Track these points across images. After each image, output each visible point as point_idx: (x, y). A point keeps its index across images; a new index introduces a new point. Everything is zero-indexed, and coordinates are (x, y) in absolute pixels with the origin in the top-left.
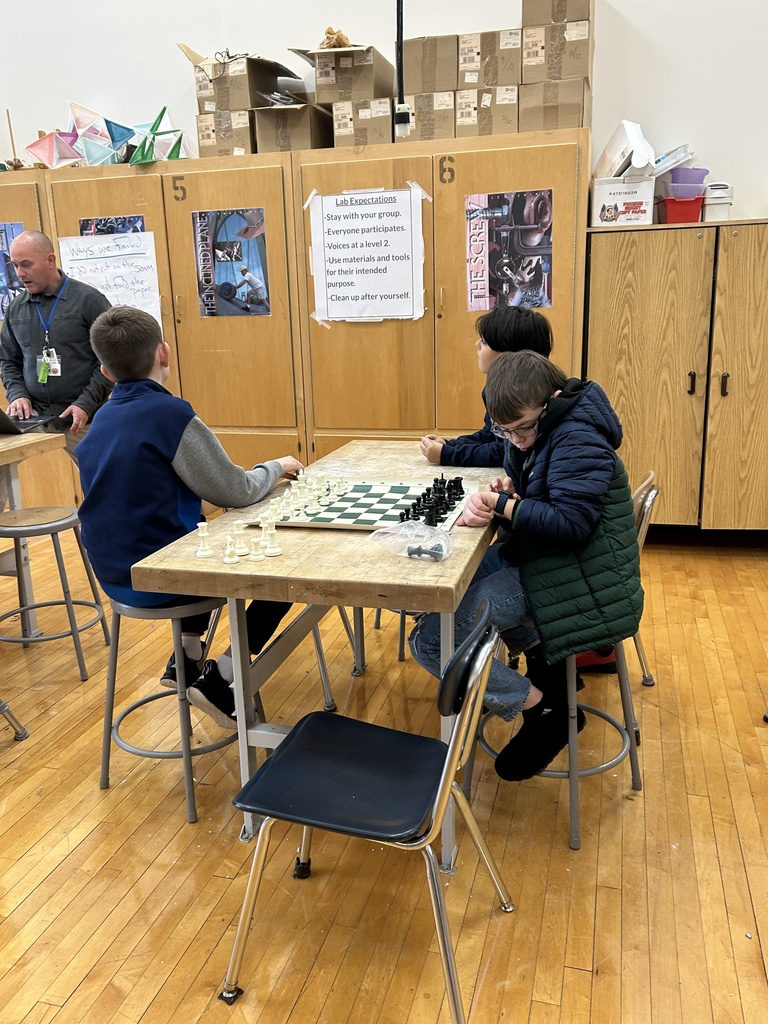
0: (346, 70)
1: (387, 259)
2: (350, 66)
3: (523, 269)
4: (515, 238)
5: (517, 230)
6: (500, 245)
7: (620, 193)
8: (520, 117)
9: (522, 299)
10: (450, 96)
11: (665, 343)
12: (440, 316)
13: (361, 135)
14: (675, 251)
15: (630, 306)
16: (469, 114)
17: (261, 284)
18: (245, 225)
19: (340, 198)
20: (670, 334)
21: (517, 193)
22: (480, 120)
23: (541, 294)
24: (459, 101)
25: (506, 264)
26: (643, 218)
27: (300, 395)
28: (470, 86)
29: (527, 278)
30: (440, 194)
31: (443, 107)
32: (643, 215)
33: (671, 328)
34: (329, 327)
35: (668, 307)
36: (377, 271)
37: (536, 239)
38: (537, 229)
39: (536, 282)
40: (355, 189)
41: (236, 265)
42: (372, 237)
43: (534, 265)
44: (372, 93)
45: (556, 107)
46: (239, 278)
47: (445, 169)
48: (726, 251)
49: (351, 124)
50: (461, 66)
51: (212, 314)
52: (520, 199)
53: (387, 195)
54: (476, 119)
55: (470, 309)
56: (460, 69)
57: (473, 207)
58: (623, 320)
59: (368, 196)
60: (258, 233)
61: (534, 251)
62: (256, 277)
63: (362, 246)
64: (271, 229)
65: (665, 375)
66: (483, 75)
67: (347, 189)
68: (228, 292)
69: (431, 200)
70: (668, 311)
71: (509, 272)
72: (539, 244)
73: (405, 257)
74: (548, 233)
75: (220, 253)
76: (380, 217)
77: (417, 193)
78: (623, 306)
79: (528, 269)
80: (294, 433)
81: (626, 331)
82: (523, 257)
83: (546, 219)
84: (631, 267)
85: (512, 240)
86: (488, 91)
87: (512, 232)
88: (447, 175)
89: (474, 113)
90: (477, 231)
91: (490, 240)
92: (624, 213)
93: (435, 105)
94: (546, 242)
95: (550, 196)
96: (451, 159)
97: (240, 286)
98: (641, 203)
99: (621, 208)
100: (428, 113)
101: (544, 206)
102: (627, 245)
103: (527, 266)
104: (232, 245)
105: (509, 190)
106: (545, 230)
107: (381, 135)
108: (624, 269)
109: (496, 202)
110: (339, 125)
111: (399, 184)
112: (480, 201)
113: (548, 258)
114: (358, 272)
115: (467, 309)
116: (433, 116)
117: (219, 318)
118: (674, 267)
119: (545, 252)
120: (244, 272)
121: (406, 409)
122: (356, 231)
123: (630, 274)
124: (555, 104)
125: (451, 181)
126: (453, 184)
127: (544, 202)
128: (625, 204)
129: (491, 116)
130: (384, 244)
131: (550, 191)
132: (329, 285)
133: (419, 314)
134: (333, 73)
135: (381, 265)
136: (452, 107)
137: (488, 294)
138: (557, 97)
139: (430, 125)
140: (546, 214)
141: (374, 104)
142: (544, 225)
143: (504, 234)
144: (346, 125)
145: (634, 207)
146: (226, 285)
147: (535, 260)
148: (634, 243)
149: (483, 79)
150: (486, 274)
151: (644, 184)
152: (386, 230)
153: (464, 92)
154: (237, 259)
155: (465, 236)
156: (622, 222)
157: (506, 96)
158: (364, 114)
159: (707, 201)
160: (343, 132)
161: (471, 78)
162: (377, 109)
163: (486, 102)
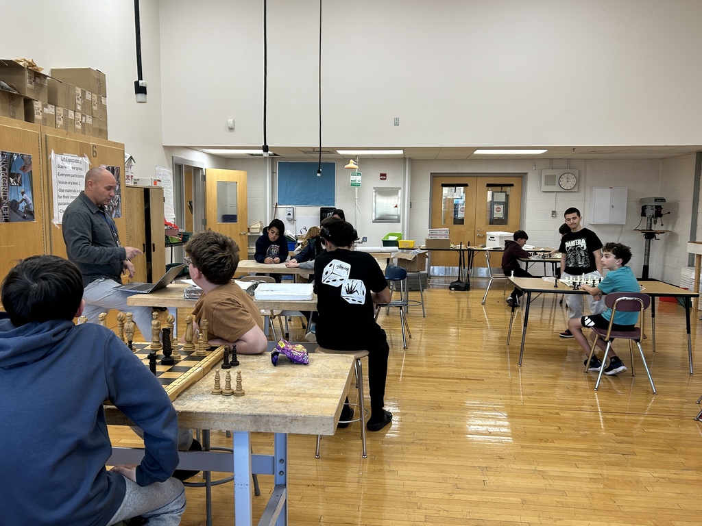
0: (38, 84)
10: (73, 113)
13: (44, 121)
16: (79, 124)
17: (31, 202)
18: (23, 164)
19: (63, 157)
22: (82, 128)
24: (76, 116)
28: (79, 111)
29: (116, 204)
31: (71, 118)
41: (19, 188)
44: (48, 101)
46: (21, 197)
47: (94, 151)
49: (41, 114)
51: (6, 221)
53: (78, 159)
54: (80, 127)
56: (76, 102)
59: (72, 158)
60: (29, 171)
62: (28, 196)
63: (71, 184)
64: (35, 168)
66: (82, 108)
68: (14, 205)
69: (91, 164)
75: (12, 180)
76: (77, 170)
86: (84, 116)
88: (95, 154)
93: (69, 115)
95: (119, 170)
96: (95, 147)
97: (21, 202)
100: (67, 118)
104: (18, 175)
107: (51, 124)
110: (36, 112)
111: (81, 154)
116: (68, 120)
117: (10, 223)
120: (23, 193)
122: (69, 175)
126: (96, 159)
129: (85, 128)
131: (119, 168)
132: (59, 204)
134: (33, 83)
136: (74, 118)
138: (102, 126)
139: (67, 124)
141: (49, 106)
144: (39, 114)
146: (15, 201)
149: (82, 110)
154: (20, 185)
157: (89, 120)
160: (38, 117)
161: (79, 108)
162: (50, 110)
163: (84, 121)
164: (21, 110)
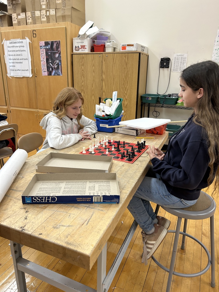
0: (14, 4)
1: (22, 59)
2: (15, 3)
3: (55, 64)
4: (52, 54)
5: (52, 52)
6: (48, 57)
7: (79, 43)
8: (56, 19)
9: (55, 73)
10: (39, 12)
11: (93, 88)
12: (36, 77)
13: (19, 23)
14: (94, 61)
15: (83, 77)
16: (44, 18)
19: (10, 41)
20: (94, 85)
21: (52, 41)
22: (47, 19)
23: (59, 71)
24: (41, 13)
25: (50, 62)
26: (86, 50)
27: (7, 97)
28: (44, 9)
29: (56, 67)
30: (33, 41)
31: (38, 15)
32: (86, 49)
33: (94, 84)
34: (11, 78)
35: (93, 78)
36: (20, 63)
37: (57, 55)
38: (57, 52)
39: (58, 68)
40: (13, 39)
42: (18, 53)
43: (57, 63)
44: (21, 11)
45: (65, 16)
47: (34, 34)
48: (105, 61)
49: (16, 20)
50: (41, 3)
52: (52, 43)
53: (21, 41)
54: (46, 19)
55: (43, 75)
56: (41, 4)
57: (41, 45)
58: (82, 81)
59: (16, 41)
61: (57, 59)
63: (16, 55)
65: (93, 98)
66: (47, 6)
67: (12, 39)
69: (31, 43)
70: (93, 79)
71: (51, 65)
72: (58, 57)
73: (27, 59)
74: (60, 54)
76: (20, 47)
77: (27, 40)
78: (82, 76)
79: (56, 64)
80: (6, 107)
81: (83, 84)
82: (54, 61)
83: (59, 50)
84: (83, 65)
85: (51, 55)
86: (48, 11)
87: (51, 53)
88: (34, 35)
89: (45, 17)
90: (43, 52)
91: (46, 55)
92: (81, 48)
93: (36, 15)
94: (59, 56)
95: (60, 42)
96: (35, 31)
98: (85, 46)
99: (80, 47)
100: (34, 17)
101: (58, 45)
102: (82, 58)
103: (56, 63)
105: (50, 41)
106: (59, 53)
107: (24, 23)
108: (81, 65)
109: (47, 44)
110: (14, 20)
111: (23, 38)
112: (43, 43)
113: (60, 61)
114: (16, 63)
115: (42, 75)
116: (36, 18)
118: (94, 65)
119: (59, 59)
121: (30, 102)
122: (15, 51)
123: (83, 67)
124: (64, 15)
125: (36, 37)
126: (36, 38)
127: (58, 44)
128: (81, 46)
129: (49, 18)
130: (21, 55)
131: (60, 41)
132: (10, 66)
133: (31, 76)
134: (11, 5)
135: (21, 61)
136: (40, 15)
137: (47, 71)
138: (65, 13)
139: (35, 20)
140: (59, 48)
141: (21, 14)
142: (59, 51)
143: (49, 54)
144: (15, 20)
145: (83, 47)
147: (57, 61)
148: (83, 58)
149: (47, 7)
150: (46, 65)
151: (85, 40)
152: (21, 51)
153: (42, 11)
155: (40, 53)
156: (80, 51)
157: (52, 12)
158: (19, 17)
159: (106, 46)
160: (15, 22)
161: (44, 7)
162: (22, 16)
163: (48, 14)
164: (6, 22)
